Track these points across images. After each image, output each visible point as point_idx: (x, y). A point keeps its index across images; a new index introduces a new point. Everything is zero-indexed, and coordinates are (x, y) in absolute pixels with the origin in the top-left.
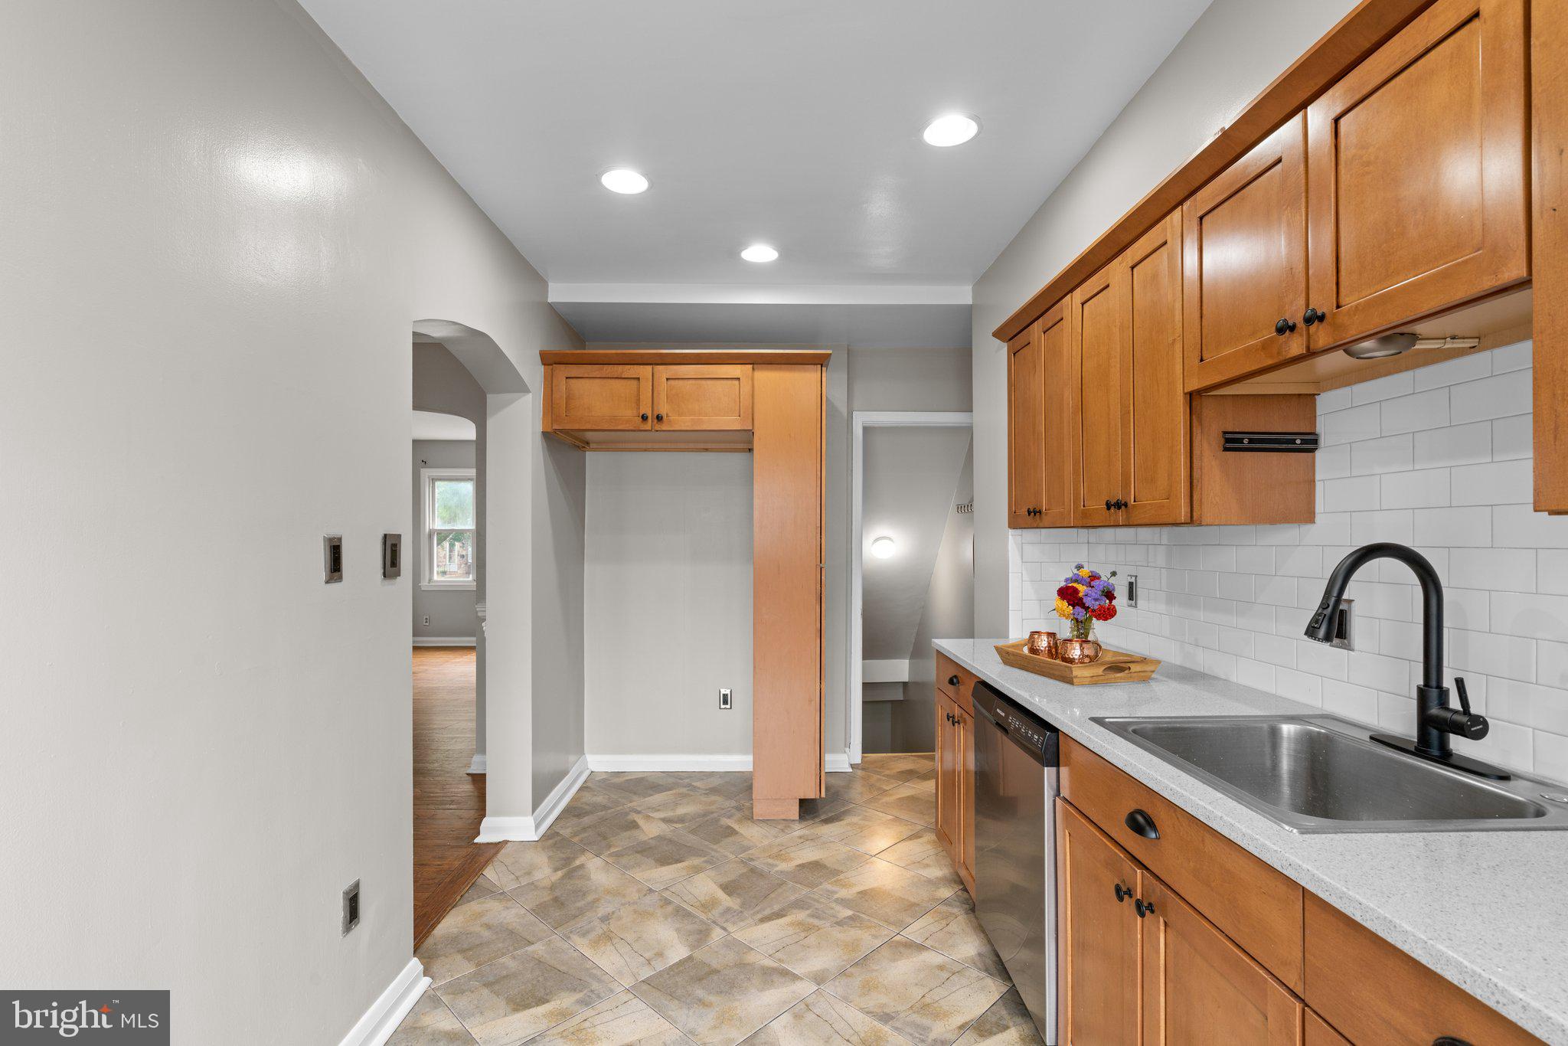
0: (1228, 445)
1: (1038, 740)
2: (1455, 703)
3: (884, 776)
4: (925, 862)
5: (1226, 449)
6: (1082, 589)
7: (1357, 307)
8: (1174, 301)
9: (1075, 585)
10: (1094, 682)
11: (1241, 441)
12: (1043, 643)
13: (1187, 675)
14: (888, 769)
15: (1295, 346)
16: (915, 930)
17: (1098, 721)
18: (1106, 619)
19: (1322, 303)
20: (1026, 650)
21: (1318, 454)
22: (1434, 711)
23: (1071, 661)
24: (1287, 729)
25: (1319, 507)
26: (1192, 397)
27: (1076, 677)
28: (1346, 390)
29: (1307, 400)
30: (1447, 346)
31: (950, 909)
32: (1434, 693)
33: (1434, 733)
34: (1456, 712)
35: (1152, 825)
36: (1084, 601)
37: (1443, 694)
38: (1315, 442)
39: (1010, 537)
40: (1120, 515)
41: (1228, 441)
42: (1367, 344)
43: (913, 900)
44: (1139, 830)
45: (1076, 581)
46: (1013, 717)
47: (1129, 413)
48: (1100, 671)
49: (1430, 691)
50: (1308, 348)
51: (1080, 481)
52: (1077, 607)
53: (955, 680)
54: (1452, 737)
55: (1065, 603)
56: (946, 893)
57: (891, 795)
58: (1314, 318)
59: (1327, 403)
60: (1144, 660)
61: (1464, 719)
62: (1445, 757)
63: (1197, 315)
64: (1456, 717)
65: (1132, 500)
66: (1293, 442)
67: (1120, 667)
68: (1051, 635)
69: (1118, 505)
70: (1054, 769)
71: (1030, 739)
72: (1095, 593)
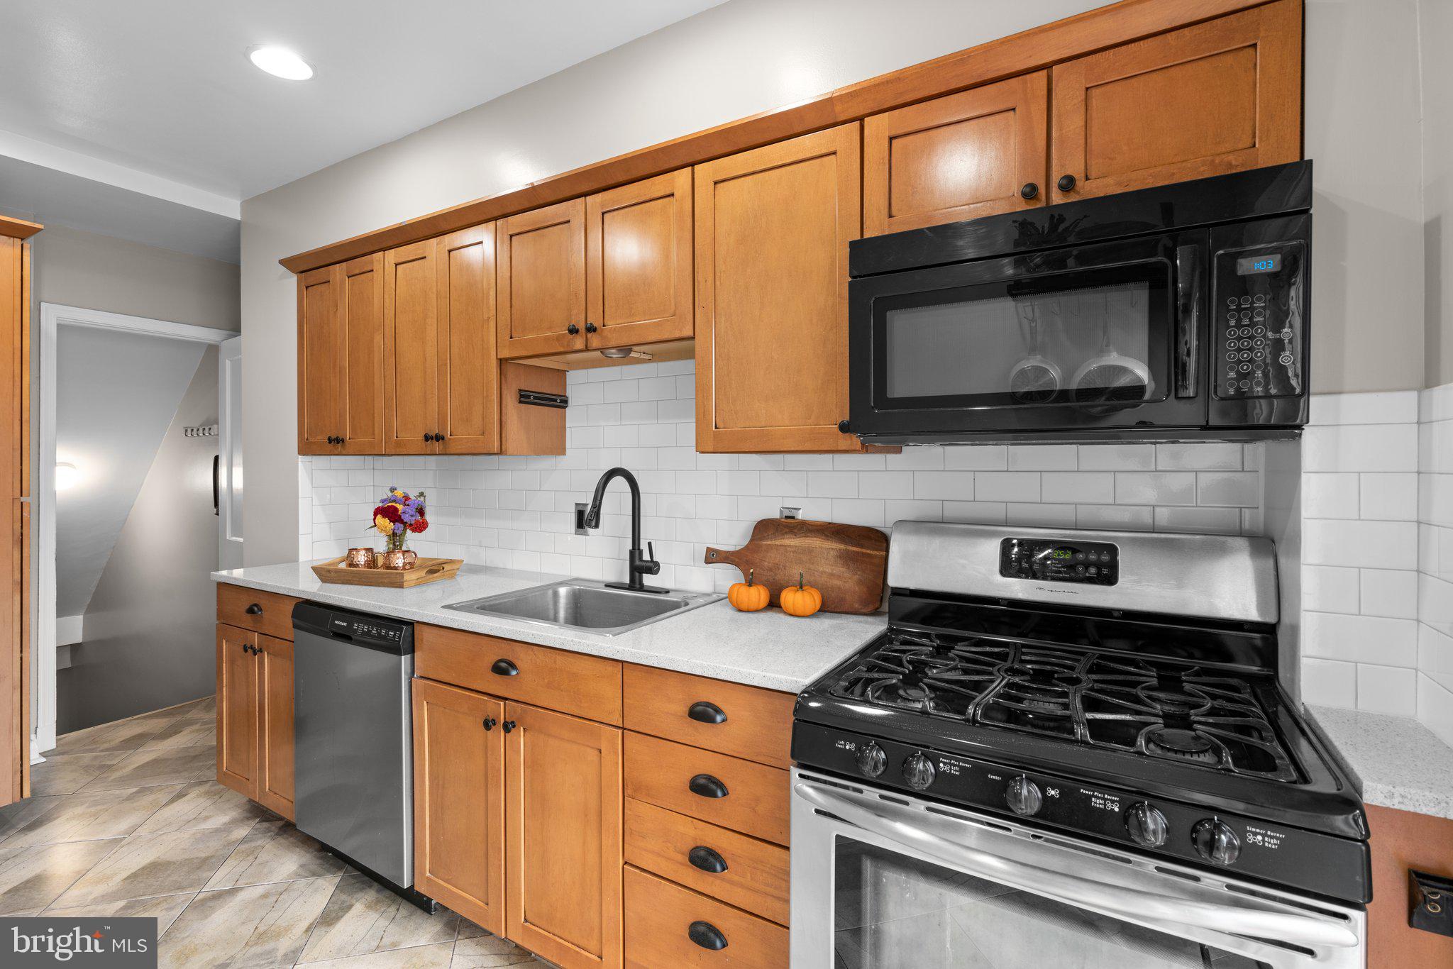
0: (523, 399)
1: (394, 635)
2: (646, 557)
3: (102, 751)
4: (204, 814)
5: (520, 402)
6: (400, 507)
7: (615, 329)
8: (489, 289)
9: (393, 504)
10: (419, 583)
11: (529, 397)
12: (361, 558)
13: (476, 570)
14: (106, 742)
15: (579, 343)
16: (219, 880)
17: (449, 607)
18: (421, 531)
19: (594, 319)
20: (343, 566)
21: (569, 411)
22: (637, 563)
23: (395, 568)
24: (563, 591)
25: (568, 445)
26: (502, 362)
27: (406, 581)
28: (584, 372)
29: (562, 374)
30: (641, 357)
31: (253, 844)
32: (637, 552)
33: (637, 574)
34: (648, 561)
35: (513, 666)
36: (402, 517)
37: (641, 552)
38: (566, 402)
39: (300, 463)
40: (437, 446)
41: (521, 396)
42: (613, 351)
43: (203, 855)
44: (503, 672)
45: (395, 501)
46: (357, 622)
47: (446, 365)
48: (423, 573)
49: (635, 552)
50: (586, 346)
51: (393, 415)
52: (397, 523)
53: (256, 609)
54: (645, 576)
55: (387, 520)
56: (242, 832)
57: (121, 768)
58: (591, 329)
59: (573, 377)
60: (451, 562)
61: (651, 564)
62: (642, 588)
63: (508, 305)
64: (648, 564)
65: (449, 434)
66: (555, 400)
67: (436, 569)
68: (369, 550)
69: (439, 438)
70: (408, 656)
71: (385, 637)
72: (411, 510)
